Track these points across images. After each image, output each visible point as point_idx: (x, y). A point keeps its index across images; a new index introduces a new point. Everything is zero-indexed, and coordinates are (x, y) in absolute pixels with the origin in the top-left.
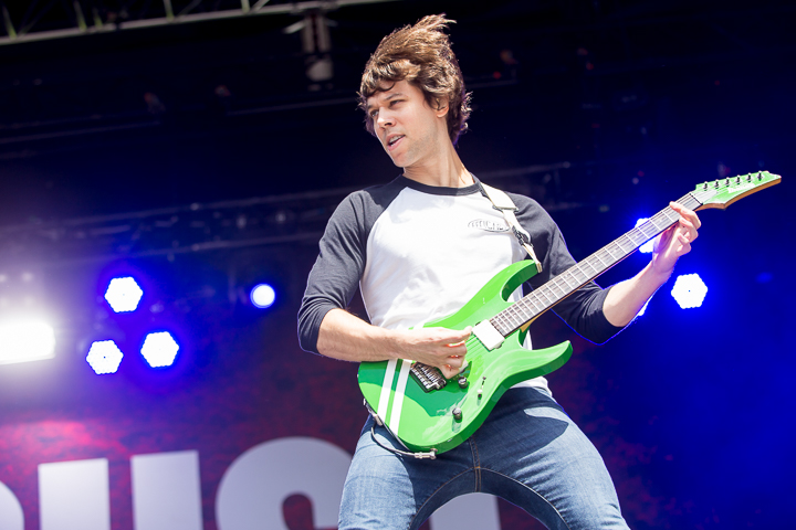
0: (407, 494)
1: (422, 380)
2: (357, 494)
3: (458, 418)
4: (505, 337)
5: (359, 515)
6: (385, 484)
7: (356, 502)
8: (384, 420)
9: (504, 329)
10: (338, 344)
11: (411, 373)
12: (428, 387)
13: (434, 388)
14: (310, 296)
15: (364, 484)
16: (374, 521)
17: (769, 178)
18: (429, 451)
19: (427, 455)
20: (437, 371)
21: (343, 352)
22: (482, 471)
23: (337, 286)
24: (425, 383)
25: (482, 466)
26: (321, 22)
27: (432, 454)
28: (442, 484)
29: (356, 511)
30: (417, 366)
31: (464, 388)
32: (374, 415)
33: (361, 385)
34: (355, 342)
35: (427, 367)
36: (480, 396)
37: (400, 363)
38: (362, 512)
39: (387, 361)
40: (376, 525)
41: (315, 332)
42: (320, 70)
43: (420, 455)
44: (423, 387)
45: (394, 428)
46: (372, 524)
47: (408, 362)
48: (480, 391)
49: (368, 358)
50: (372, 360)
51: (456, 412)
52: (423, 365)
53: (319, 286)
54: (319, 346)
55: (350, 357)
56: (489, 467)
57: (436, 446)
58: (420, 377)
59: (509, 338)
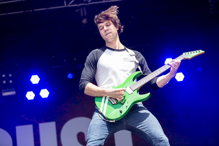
0: (105, 129)
1: (112, 102)
2: (92, 129)
3: (121, 112)
4: (133, 91)
5: (92, 134)
6: (99, 127)
7: (92, 131)
8: (102, 112)
9: (133, 89)
10: (90, 92)
11: (109, 100)
12: (113, 104)
13: (115, 104)
14: (82, 79)
15: (94, 127)
16: (96, 136)
17: (201, 52)
18: (113, 120)
19: (113, 121)
20: (116, 99)
21: (91, 94)
22: (126, 125)
23: (89, 76)
24: (113, 103)
25: (126, 123)
26: (85, 9)
27: (114, 121)
28: (115, 127)
29: (91, 133)
30: (110, 98)
31: (123, 104)
32: (99, 110)
33: (96, 102)
34: (95, 92)
35: (113, 98)
36: (127, 106)
37: (106, 97)
38: (93, 134)
39: (103, 97)
40: (97, 136)
41: (84, 89)
42: (85, 21)
43: (111, 121)
44: (112, 104)
45: (104, 114)
46: (95, 136)
47: (108, 97)
48: (127, 105)
49: (98, 96)
50: (99, 96)
51: (121, 110)
52: (112, 98)
53: (85, 76)
54: (85, 92)
55: (93, 95)
56: (128, 123)
57: (115, 119)
58: (111, 101)
59: (134, 92)
